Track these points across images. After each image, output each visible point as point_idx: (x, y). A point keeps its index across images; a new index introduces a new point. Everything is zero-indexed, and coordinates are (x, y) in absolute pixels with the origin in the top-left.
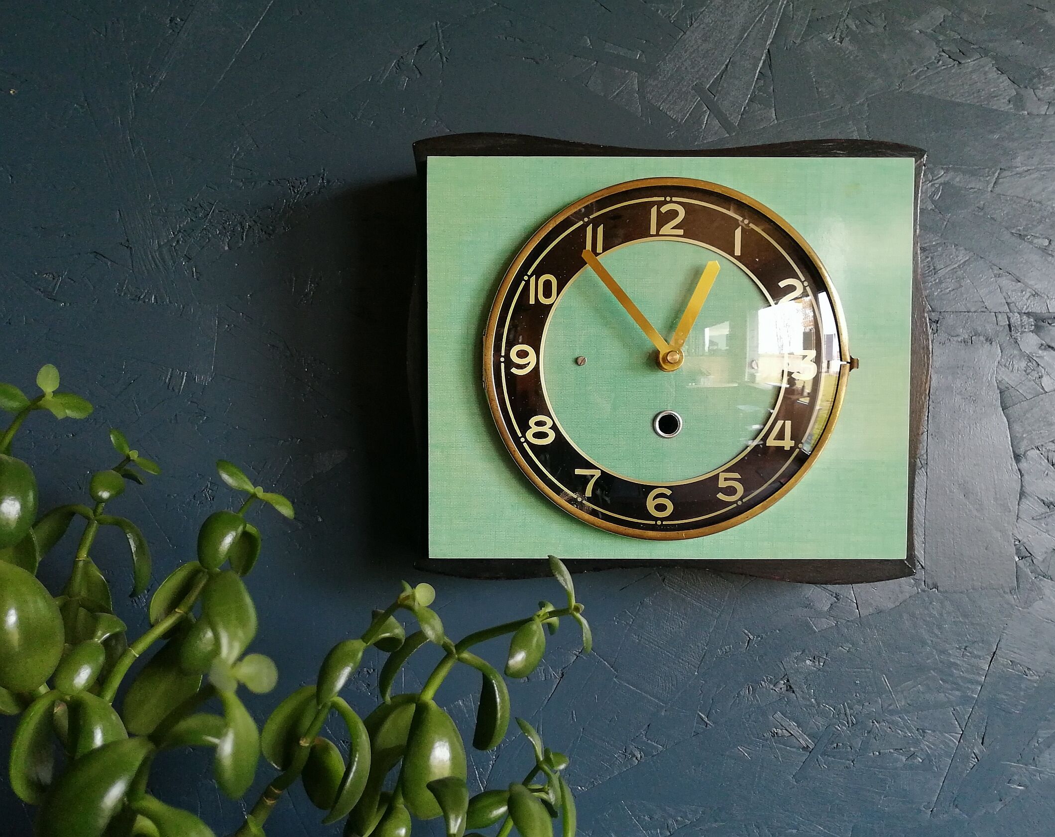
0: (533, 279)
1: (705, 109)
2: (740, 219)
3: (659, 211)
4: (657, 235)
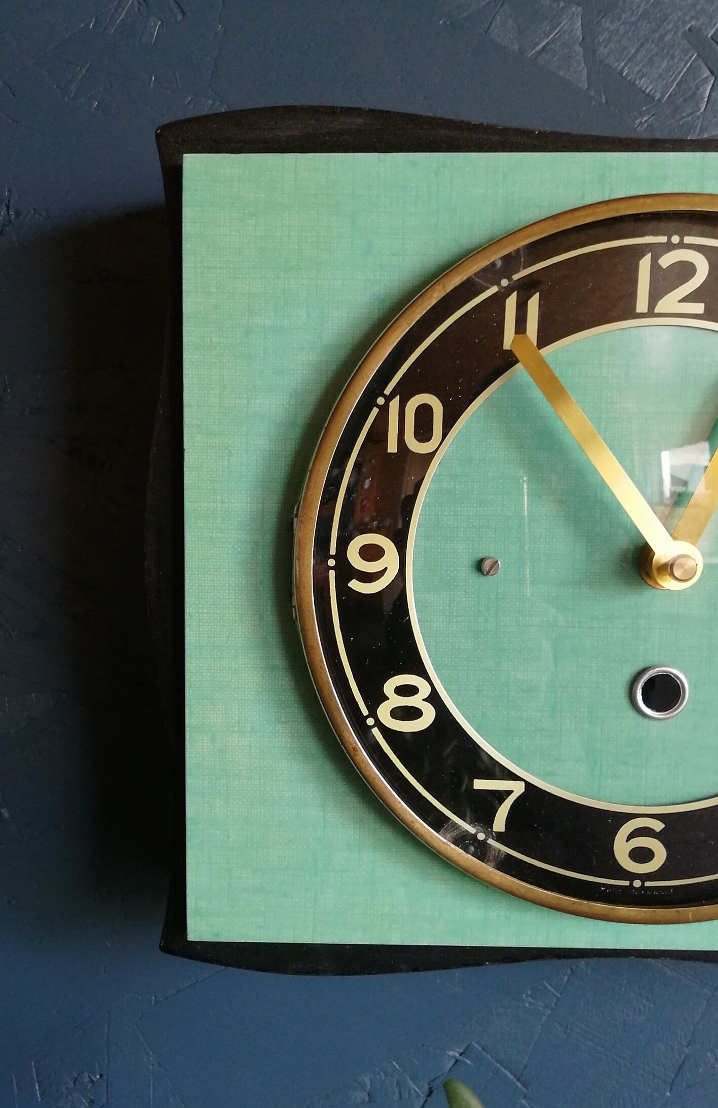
0: (395, 404)
1: (705, 76)
3: (655, 266)
4: (651, 313)
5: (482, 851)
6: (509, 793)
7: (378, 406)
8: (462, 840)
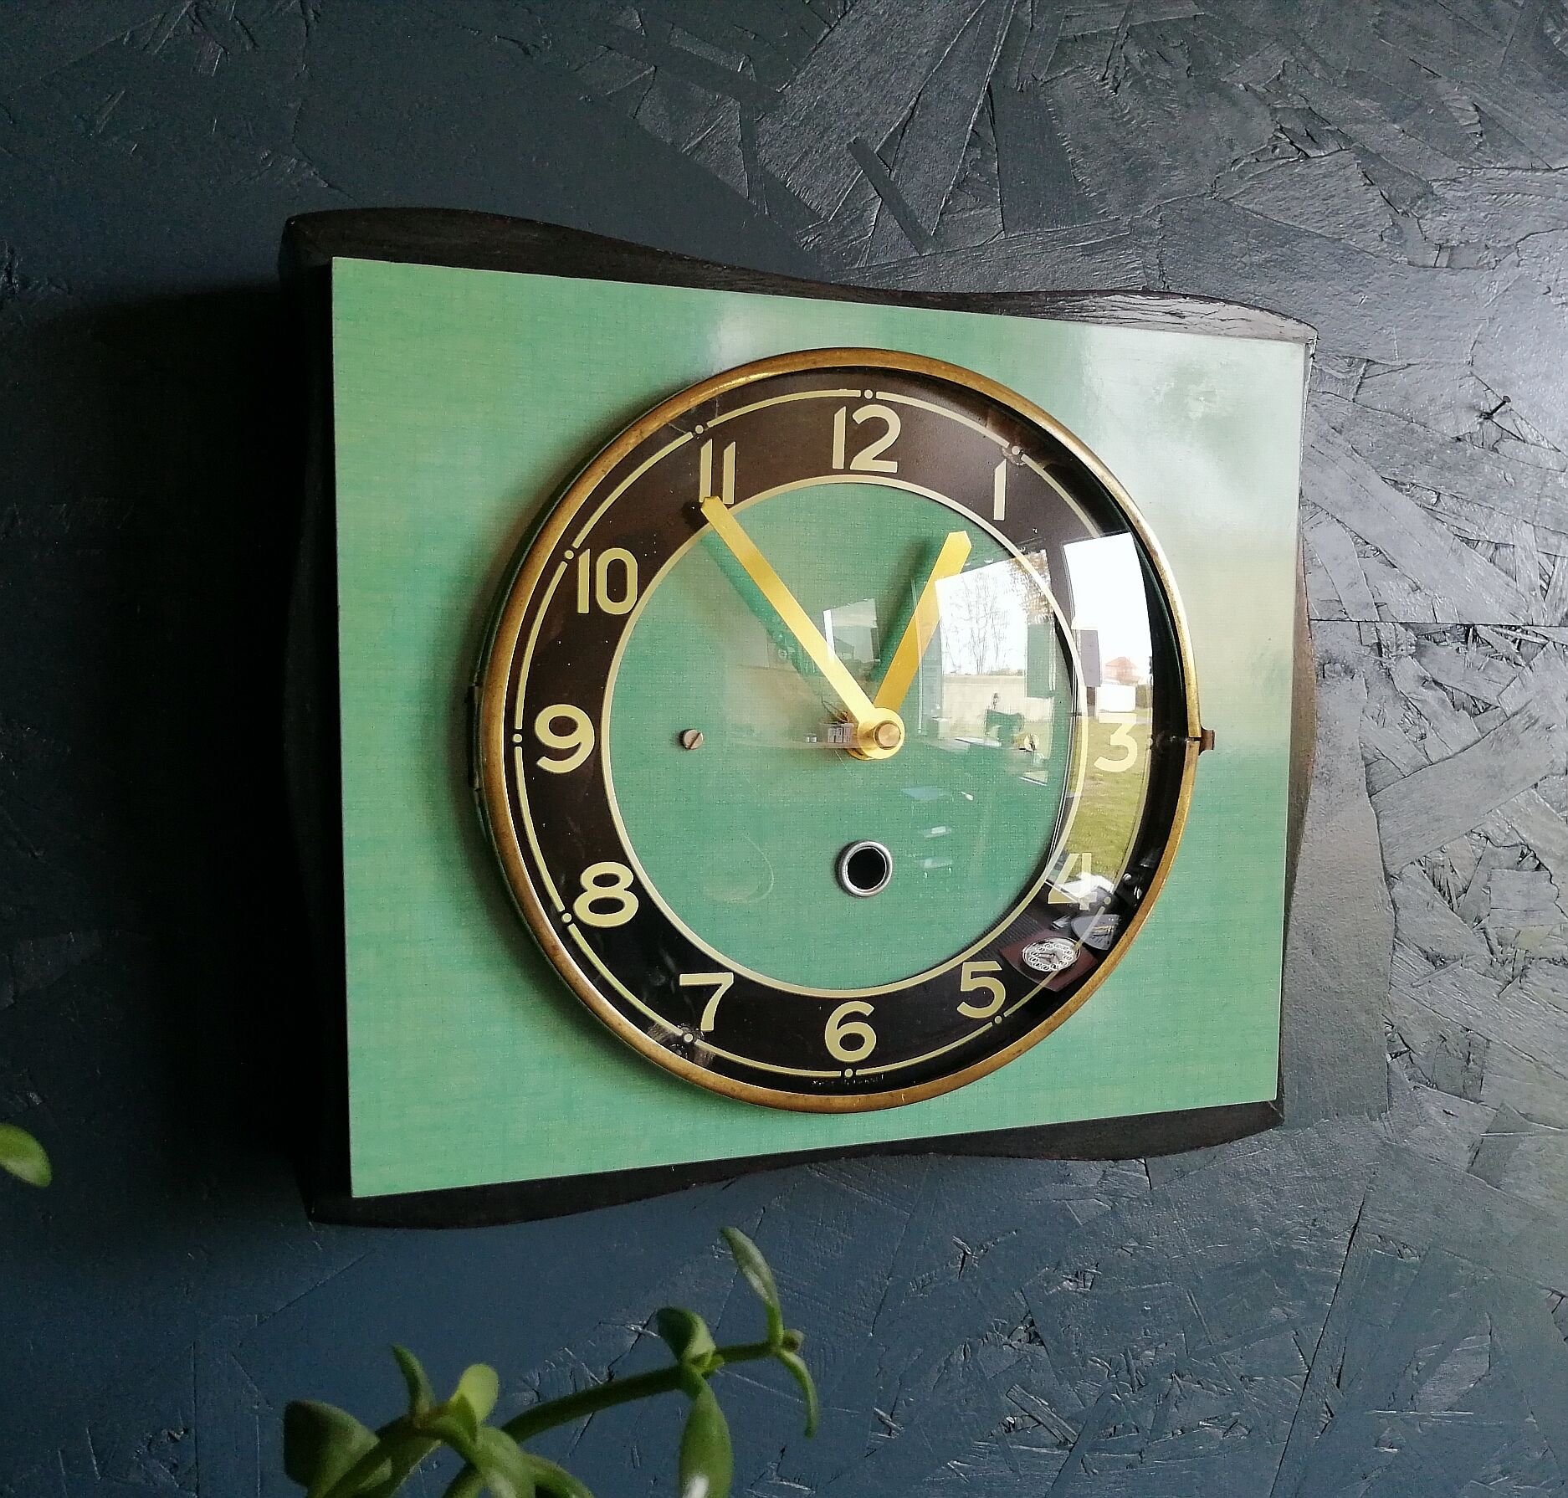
0: (584, 559)
1: (873, 196)
2: (1006, 444)
3: (849, 420)
4: (847, 470)
5: (689, 1052)
6: (717, 986)
7: (566, 560)
8: (670, 1042)
